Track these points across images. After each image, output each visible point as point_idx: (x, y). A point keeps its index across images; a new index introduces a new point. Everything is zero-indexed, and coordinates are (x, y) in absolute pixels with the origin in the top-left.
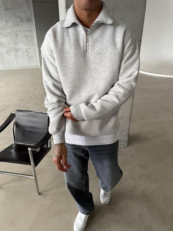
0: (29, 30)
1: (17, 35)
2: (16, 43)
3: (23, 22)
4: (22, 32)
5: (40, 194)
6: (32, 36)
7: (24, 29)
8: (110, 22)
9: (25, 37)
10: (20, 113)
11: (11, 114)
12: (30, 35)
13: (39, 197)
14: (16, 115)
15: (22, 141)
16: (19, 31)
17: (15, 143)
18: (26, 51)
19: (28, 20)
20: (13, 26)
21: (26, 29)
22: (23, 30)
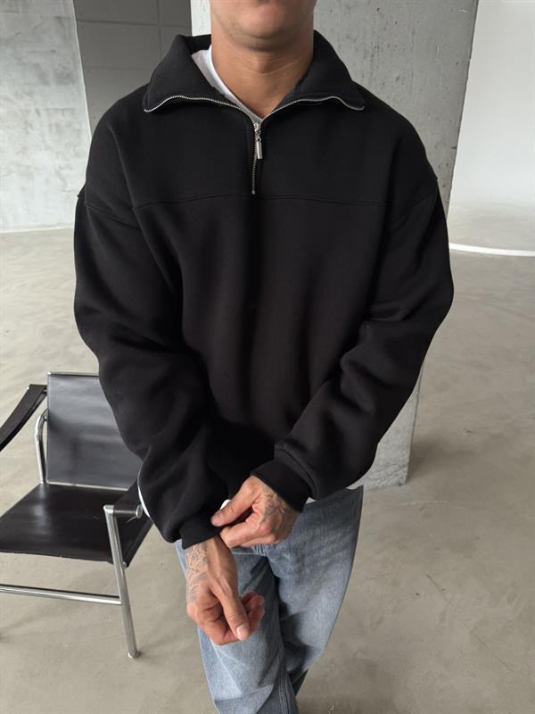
0: (63, 110)
1: (27, 125)
2: (23, 151)
3: (46, 83)
4: (43, 113)
5: (138, 654)
6: (77, 126)
7: (50, 106)
9: (54, 130)
11: (31, 386)
12: (69, 125)
13: (138, 665)
14: (49, 389)
15: (70, 474)
16: (33, 111)
17: (44, 481)
18: (58, 174)
19: (64, 78)
20: (16, 94)
22: (48, 109)
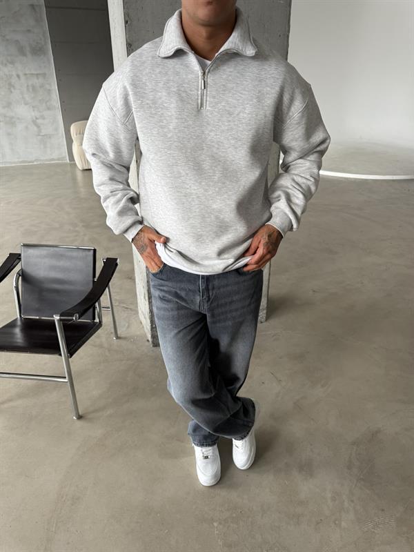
0: (37, 74)
1: (11, 86)
2: (9, 105)
3: (24, 55)
4: (22, 77)
6: (47, 86)
7: (27, 72)
8: (250, 51)
9: (31, 90)
10: (31, 251)
11: (10, 254)
12: (42, 86)
13: (79, 424)
14: (22, 255)
15: (38, 311)
16: (15, 76)
17: (20, 316)
18: (34, 122)
19: (38, 51)
21: (34, 72)
22: (25, 74)
